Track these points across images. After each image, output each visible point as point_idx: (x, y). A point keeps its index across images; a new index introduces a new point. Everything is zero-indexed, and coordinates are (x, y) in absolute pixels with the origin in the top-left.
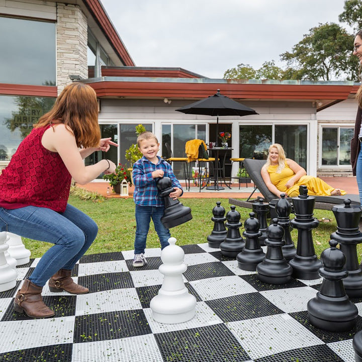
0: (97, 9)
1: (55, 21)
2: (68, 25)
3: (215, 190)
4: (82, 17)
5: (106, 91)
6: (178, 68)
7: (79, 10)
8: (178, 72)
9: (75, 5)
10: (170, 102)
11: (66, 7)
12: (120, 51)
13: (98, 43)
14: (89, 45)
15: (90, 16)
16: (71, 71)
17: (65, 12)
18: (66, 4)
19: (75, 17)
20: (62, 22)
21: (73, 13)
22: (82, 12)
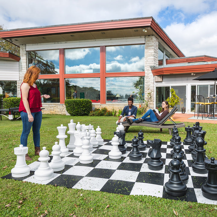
0: (162, 35)
1: (144, 44)
2: (150, 45)
3: (212, 119)
4: (155, 40)
5: (164, 72)
6: (203, 56)
7: (154, 37)
8: (204, 57)
9: (153, 35)
10: (194, 74)
11: (149, 37)
12: (176, 50)
13: (164, 49)
14: (159, 48)
15: (160, 39)
16: (150, 64)
17: (148, 39)
18: (149, 36)
19: (153, 40)
20: (147, 44)
21: (152, 39)
22: (156, 37)
